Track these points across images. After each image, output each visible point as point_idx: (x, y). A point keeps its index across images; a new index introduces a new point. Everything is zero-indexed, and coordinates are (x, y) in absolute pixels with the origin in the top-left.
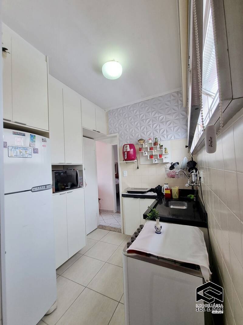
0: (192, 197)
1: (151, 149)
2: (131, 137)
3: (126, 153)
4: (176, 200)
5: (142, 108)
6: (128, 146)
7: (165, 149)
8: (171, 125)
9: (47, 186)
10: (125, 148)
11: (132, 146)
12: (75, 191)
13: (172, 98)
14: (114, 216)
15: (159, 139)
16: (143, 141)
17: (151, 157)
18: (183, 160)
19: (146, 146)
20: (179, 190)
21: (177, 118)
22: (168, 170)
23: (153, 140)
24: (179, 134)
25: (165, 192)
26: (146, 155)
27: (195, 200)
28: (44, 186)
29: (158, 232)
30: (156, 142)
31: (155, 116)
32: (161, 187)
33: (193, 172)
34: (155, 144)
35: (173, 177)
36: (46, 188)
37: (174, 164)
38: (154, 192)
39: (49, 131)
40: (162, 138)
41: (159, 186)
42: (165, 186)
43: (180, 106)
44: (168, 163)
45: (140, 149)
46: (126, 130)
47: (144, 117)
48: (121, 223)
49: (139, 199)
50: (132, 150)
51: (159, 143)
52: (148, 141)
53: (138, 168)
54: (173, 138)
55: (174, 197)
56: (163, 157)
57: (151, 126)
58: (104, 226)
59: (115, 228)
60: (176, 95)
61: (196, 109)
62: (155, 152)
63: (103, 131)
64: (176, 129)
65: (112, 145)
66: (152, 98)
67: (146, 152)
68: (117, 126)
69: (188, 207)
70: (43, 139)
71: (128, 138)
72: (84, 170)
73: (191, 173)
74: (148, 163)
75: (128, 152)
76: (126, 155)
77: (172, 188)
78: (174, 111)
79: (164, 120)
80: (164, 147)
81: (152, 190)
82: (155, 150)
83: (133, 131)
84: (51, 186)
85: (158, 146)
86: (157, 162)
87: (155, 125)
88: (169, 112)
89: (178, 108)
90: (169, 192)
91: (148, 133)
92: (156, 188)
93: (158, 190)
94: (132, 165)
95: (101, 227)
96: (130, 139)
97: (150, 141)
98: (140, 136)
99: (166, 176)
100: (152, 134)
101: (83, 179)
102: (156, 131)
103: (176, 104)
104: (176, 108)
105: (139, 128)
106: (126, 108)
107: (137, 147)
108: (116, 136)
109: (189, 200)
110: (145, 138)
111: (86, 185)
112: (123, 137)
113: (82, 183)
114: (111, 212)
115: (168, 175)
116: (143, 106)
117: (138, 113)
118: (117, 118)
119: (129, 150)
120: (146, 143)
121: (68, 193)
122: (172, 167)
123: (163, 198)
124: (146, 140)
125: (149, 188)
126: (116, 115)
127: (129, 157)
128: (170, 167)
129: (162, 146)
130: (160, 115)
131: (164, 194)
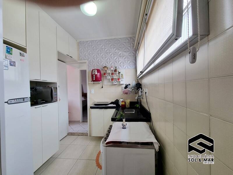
0: (138, 106)
1: (112, 74)
2: (98, 64)
3: (94, 76)
4: (128, 108)
5: (107, 44)
6: (96, 70)
7: (122, 75)
8: (126, 59)
9: (25, 99)
10: (93, 72)
11: (98, 71)
12: (49, 105)
13: (127, 41)
14: (81, 125)
15: (118, 67)
16: (107, 68)
17: (112, 79)
18: (133, 83)
19: (109, 72)
20: (130, 102)
21: (130, 55)
22: (124, 89)
23: (114, 68)
24: (131, 66)
25: (121, 104)
26: (109, 78)
27: (139, 108)
28: (22, 99)
29: (124, 128)
30: (116, 69)
31: (115, 51)
32: (118, 101)
33: (140, 90)
34: (115, 71)
35: (126, 93)
36: (24, 100)
37: (127, 85)
38: (114, 104)
39: (26, 47)
40: (120, 67)
41: (117, 100)
42: (121, 100)
43: (132, 47)
44: (123, 84)
45: (104, 74)
46: (94, 59)
47: (108, 51)
48: (88, 129)
49: (103, 110)
50: (99, 74)
51: (118, 70)
52: (110, 69)
53: (102, 87)
54: (127, 68)
55: (126, 107)
56: (120, 80)
57: (113, 58)
58: (73, 133)
59: (82, 133)
60: (130, 39)
61: (175, 39)
62: (115, 77)
63: (75, 57)
64: (129, 62)
65: (80, 70)
66: (114, 38)
67: (109, 76)
68: (87, 54)
69: (136, 112)
70: (21, 54)
71: (96, 65)
72: (59, 87)
73: (139, 91)
74: (110, 84)
75: (96, 75)
76: (94, 77)
77: (126, 101)
78: (128, 50)
79: (121, 55)
80: (121, 73)
81: (112, 103)
82: (115, 75)
83: (100, 60)
84: (29, 99)
85: (117, 72)
86: (116, 83)
87: (115, 58)
88: (125, 50)
89: (131, 48)
90: (124, 103)
91: (111, 63)
92: (115, 101)
93: (116, 102)
94: (98, 85)
95: (70, 134)
96: (97, 65)
97: (112, 69)
98: (104, 64)
99: (122, 93)
100: (113, 64)
101: (57, 94)
102: (116, 62)
103: (129, 46)
104: (129, 48)
105: (104, 58)
106: (94, 41)
107: (102, 72)
108: (85, 63)
109: (136, 108)
110: (108, 66)
111: (60, 100)
112: (91, 63)
113: (56, 98)
114: (78, 122)
115: (123, 92)
116: (107, 43)
117: (103, 47)
118: (87, 48)
119: (96, 73)
120: (109, 70)
121: (43, 106)
122: (126, 87)
123: (120, 108)
124: (109, 68)
125: (110, 101)
126: (86, 46)
127: (96, 79)
128: (125, 87)
129: (120, 72)
130: (119, 51)
131: (121, 105)
